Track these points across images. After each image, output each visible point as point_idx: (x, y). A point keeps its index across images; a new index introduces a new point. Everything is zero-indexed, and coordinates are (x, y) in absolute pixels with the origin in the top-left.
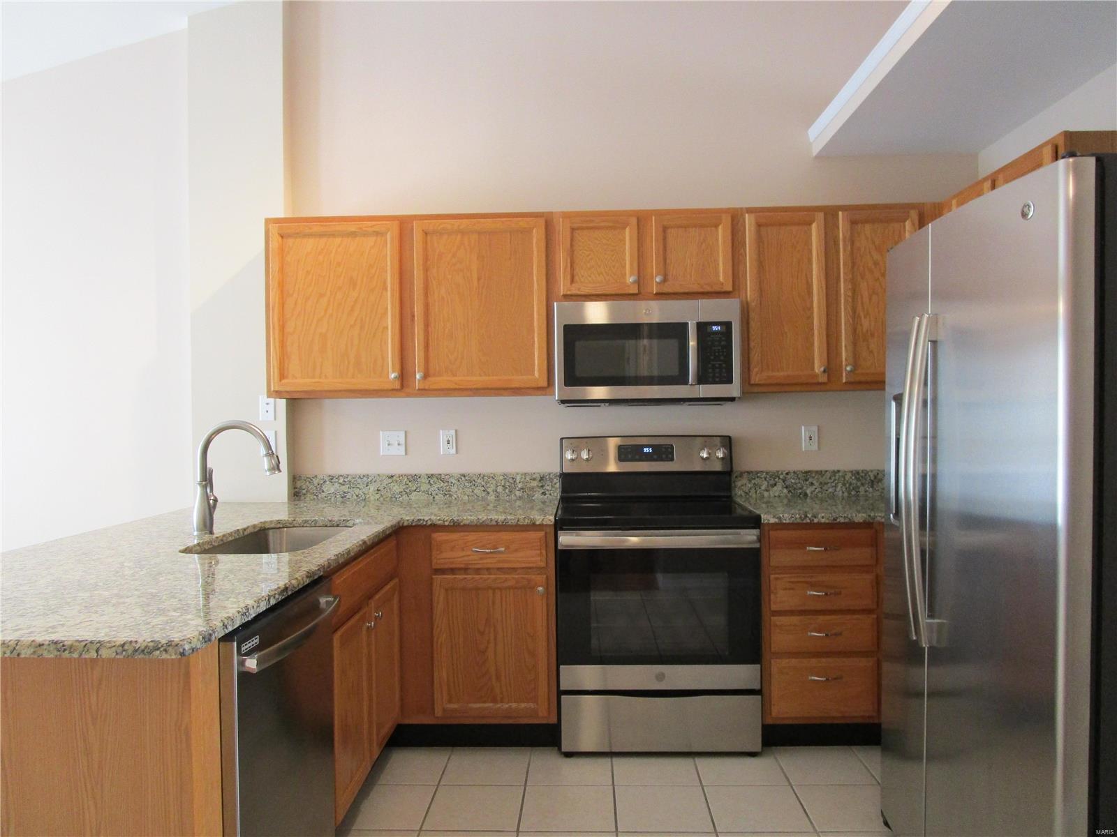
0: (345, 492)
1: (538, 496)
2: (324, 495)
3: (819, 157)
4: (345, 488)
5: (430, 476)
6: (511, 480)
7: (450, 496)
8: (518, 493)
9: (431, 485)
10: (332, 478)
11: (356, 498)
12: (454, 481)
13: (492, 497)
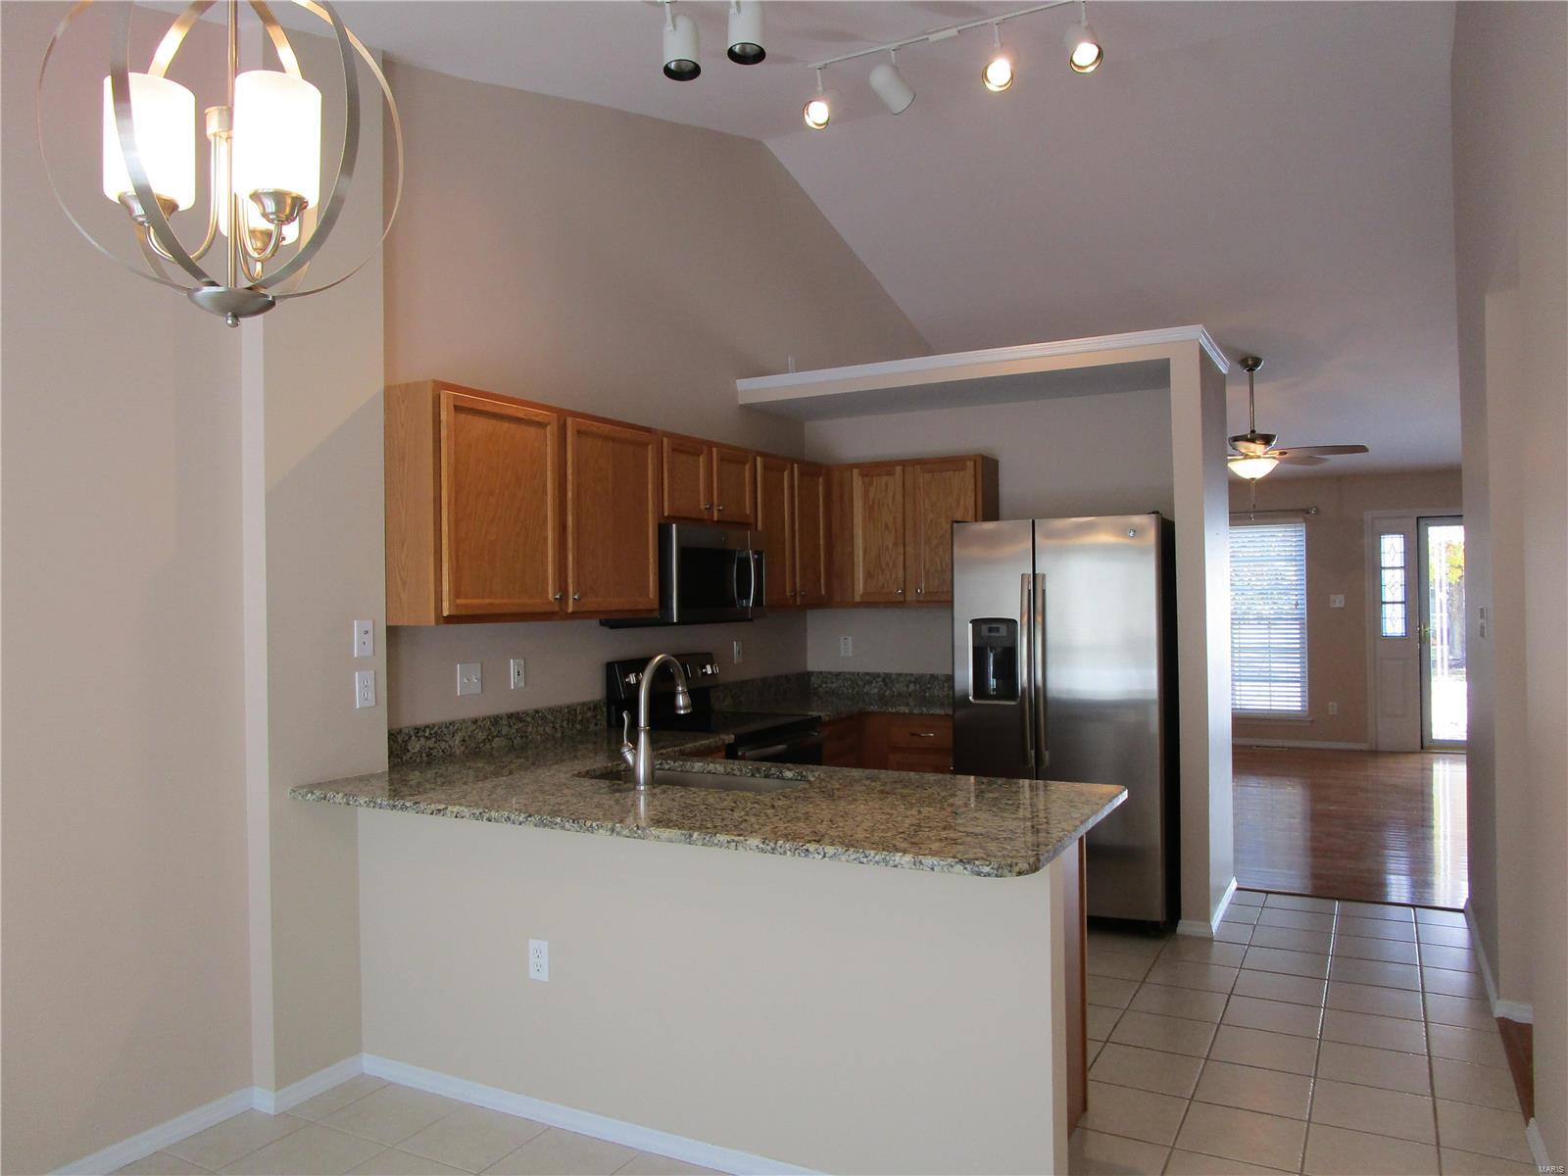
0: (431, 749)
1: (592, 727)
2: (409, 755)
3: (741, 405)
4: (431, 743)
5: (510, 716)
6: (573, 713)
7: (527, 737)
8: (578, 727)
9: (510, 727)
10: (417, 730)
11: (441, 754)
12: (529, 719)
13: (559, 735)
